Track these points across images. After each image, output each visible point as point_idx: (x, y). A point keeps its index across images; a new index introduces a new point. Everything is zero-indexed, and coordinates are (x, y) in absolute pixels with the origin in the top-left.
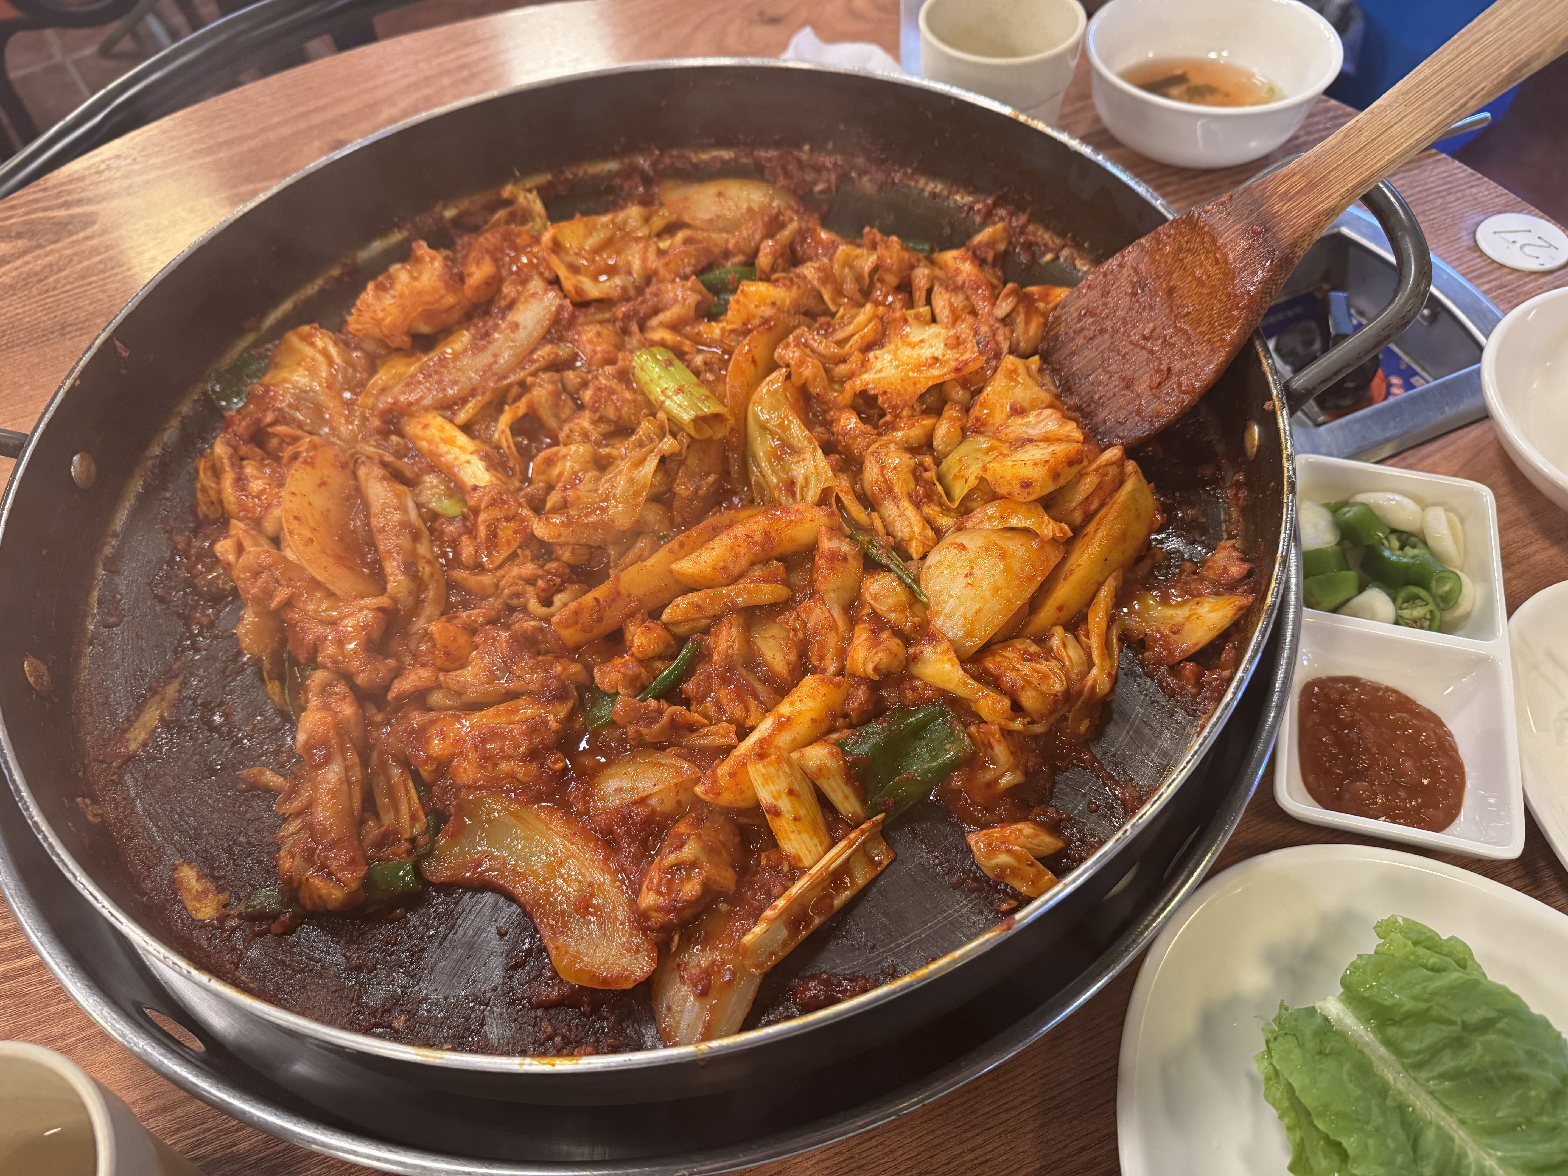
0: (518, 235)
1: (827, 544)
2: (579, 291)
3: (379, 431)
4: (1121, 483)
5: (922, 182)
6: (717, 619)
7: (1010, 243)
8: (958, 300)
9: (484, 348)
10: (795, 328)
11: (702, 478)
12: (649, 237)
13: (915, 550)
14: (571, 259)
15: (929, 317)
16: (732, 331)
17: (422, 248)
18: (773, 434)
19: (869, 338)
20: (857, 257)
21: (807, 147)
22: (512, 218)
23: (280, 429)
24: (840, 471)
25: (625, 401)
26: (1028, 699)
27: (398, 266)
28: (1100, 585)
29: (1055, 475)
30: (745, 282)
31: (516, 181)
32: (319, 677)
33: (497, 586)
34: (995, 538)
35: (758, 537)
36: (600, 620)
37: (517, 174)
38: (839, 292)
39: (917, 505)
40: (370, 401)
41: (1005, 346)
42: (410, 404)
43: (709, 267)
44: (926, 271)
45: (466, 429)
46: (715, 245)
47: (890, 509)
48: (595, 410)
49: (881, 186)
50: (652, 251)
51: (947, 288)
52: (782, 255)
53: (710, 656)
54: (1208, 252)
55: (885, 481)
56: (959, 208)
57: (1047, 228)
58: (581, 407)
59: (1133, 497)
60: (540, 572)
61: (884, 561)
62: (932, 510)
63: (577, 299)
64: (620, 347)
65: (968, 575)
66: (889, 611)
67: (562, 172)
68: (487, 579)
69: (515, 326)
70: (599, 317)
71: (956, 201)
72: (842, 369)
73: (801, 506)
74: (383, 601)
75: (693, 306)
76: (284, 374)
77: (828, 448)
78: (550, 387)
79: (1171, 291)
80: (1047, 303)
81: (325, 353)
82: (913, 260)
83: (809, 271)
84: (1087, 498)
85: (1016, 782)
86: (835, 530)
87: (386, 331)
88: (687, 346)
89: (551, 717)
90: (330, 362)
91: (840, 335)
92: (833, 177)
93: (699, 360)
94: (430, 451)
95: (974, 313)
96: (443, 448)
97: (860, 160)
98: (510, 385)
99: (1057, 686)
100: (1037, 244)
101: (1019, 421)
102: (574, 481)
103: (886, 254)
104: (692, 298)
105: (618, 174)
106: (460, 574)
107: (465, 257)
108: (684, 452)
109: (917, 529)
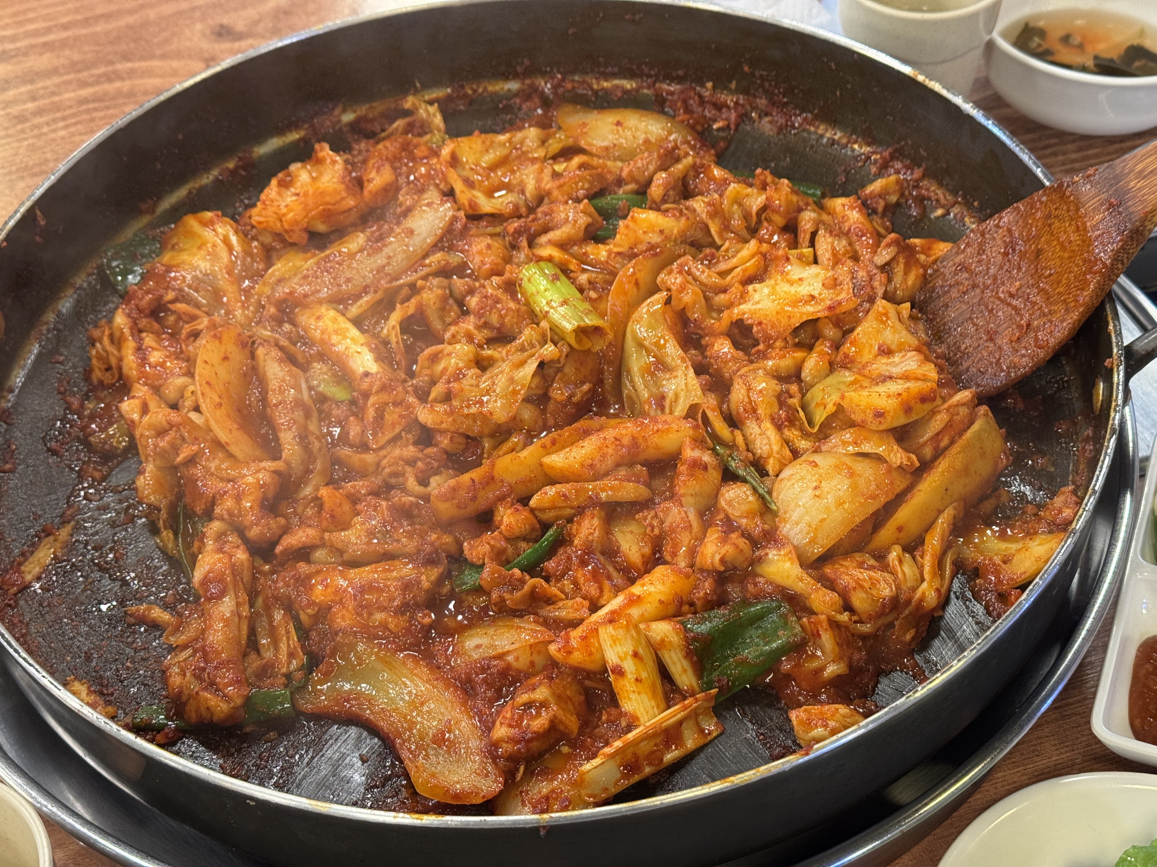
0: (416, 146)
1: (690, 453)
2: (473, 205)
3: (273, 318)
4: (972, 423)
5: (822, 127)
6: (580, 511)
7: (902, 195)
8: (841, 245)
9: (380, 249)
10: (680, 256)
11: (576, 386)
12: (545, 159)
13: (771, 466)
14: (466, 173)
15: (811, 258)
16: (619, 254)
17: (325, 151)
18: (648, 352)
19: (750, 272)
20: (747, 195)
21: (709, 85)
22: (409, 128)
23: (181, 307)
24: (709, 390)
25: (509, 309)
26: (858, 600)
27: (299, 165)
28: (940, 512)
29: (908, 410)
30: (635, 209)
31: (416, 92)
32: (216, 526)
33: (378, 464)
34: (847, 460)
35: (626, 441)
36: (474, 498)
37: (418, 85)
38: (726, 227)
39: (779, 428)
40: (267, 291)
41: (880, 292)
42: (306, 296)
43: (601, 193)
44: (813, 215)
45: (357, 322)
46: (610, 172)
47: (752, 428)
48: (480, 316)
49: (780, 129)
50: (548, 171)
51: (831, 232)
52: (673, 188)
53: (571, 542)
54: (1072, 219)
55: (750, 402)
56: (856, 158)
57: (941, 185)
58: (465, 313)
59: (978, 435)
60: (420, 455)
61: (741, 472)
62: (792, 434)
63: (471, 212)
64: (508, 260)
65: (816, 488)
66: (741, 517)
67: (462, 87)
68: (370, 458)
69: (411, 232)
70: (490, 230)
71: (853, 150)
72: (721, 298)
73: (669, 418)
74: (279, 465)
75: (583, 227)
76: (185, 257)
77: (700, 370)
78: (440, 292)
79: (1039, 253)
80: (928, 256)
81: (226, 241)
82: (801, 204)
83: (698, 204)
84: (938, 434)
85: (840, 672)
86: (699, 442)
87: (286, 226)
88: (573, 265)
89: (424, 577)
90: (230, 248)
91: (723, 266)
92: (733, 116)
93: (583, 278)
94: (322, 340)
95: (855, 258)
96: (335, 339)
97: (762, 102)
98: (401, 287)
99: (886, 591)
100: (929, 199)
101: (884, 360)
102: (458, 376)
103: (776, 196)
104: (583, 220)
105: (517, 94)
106: (345, 452)
107: (365, 162)
108: (562, 360)
109: (775, 448)
